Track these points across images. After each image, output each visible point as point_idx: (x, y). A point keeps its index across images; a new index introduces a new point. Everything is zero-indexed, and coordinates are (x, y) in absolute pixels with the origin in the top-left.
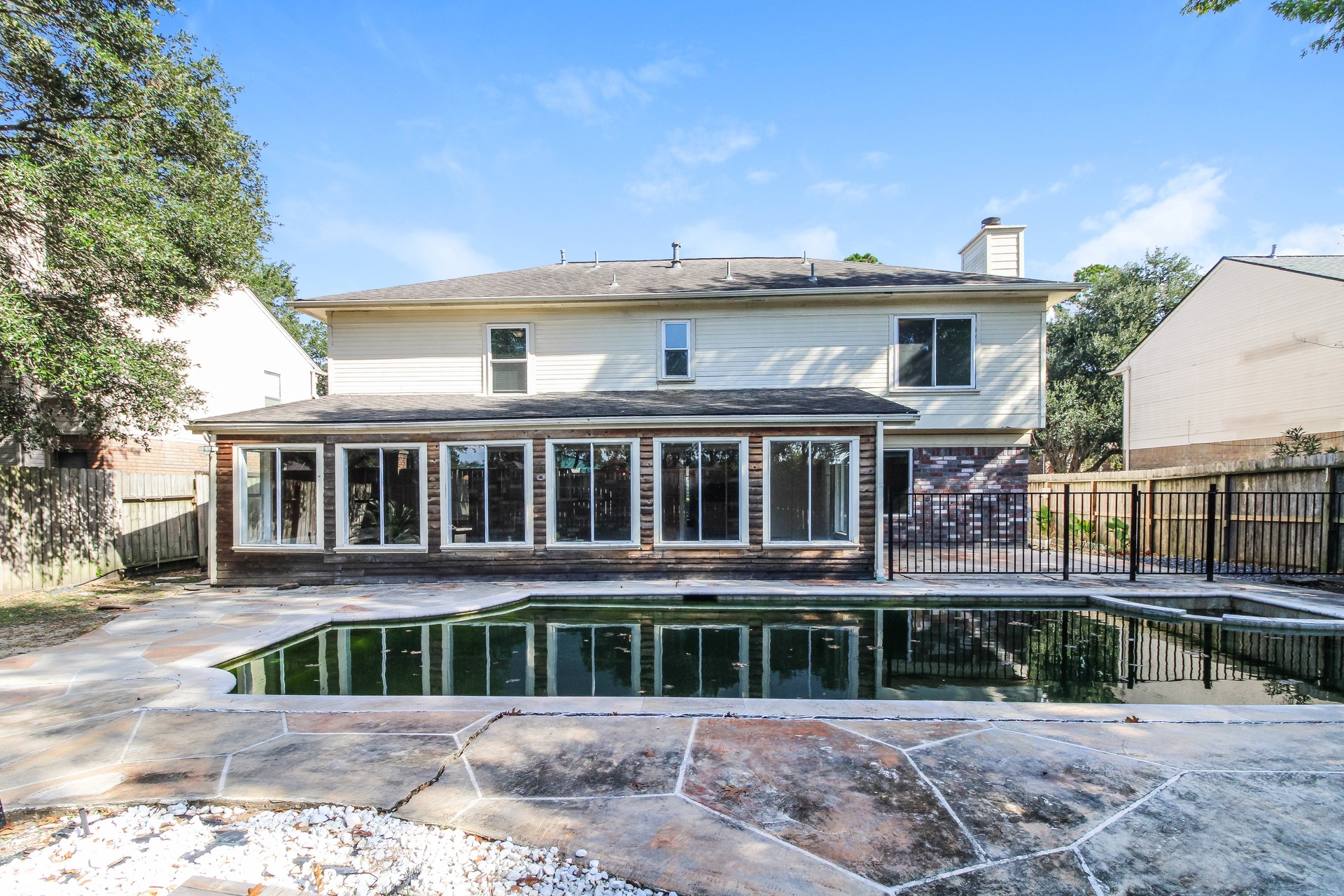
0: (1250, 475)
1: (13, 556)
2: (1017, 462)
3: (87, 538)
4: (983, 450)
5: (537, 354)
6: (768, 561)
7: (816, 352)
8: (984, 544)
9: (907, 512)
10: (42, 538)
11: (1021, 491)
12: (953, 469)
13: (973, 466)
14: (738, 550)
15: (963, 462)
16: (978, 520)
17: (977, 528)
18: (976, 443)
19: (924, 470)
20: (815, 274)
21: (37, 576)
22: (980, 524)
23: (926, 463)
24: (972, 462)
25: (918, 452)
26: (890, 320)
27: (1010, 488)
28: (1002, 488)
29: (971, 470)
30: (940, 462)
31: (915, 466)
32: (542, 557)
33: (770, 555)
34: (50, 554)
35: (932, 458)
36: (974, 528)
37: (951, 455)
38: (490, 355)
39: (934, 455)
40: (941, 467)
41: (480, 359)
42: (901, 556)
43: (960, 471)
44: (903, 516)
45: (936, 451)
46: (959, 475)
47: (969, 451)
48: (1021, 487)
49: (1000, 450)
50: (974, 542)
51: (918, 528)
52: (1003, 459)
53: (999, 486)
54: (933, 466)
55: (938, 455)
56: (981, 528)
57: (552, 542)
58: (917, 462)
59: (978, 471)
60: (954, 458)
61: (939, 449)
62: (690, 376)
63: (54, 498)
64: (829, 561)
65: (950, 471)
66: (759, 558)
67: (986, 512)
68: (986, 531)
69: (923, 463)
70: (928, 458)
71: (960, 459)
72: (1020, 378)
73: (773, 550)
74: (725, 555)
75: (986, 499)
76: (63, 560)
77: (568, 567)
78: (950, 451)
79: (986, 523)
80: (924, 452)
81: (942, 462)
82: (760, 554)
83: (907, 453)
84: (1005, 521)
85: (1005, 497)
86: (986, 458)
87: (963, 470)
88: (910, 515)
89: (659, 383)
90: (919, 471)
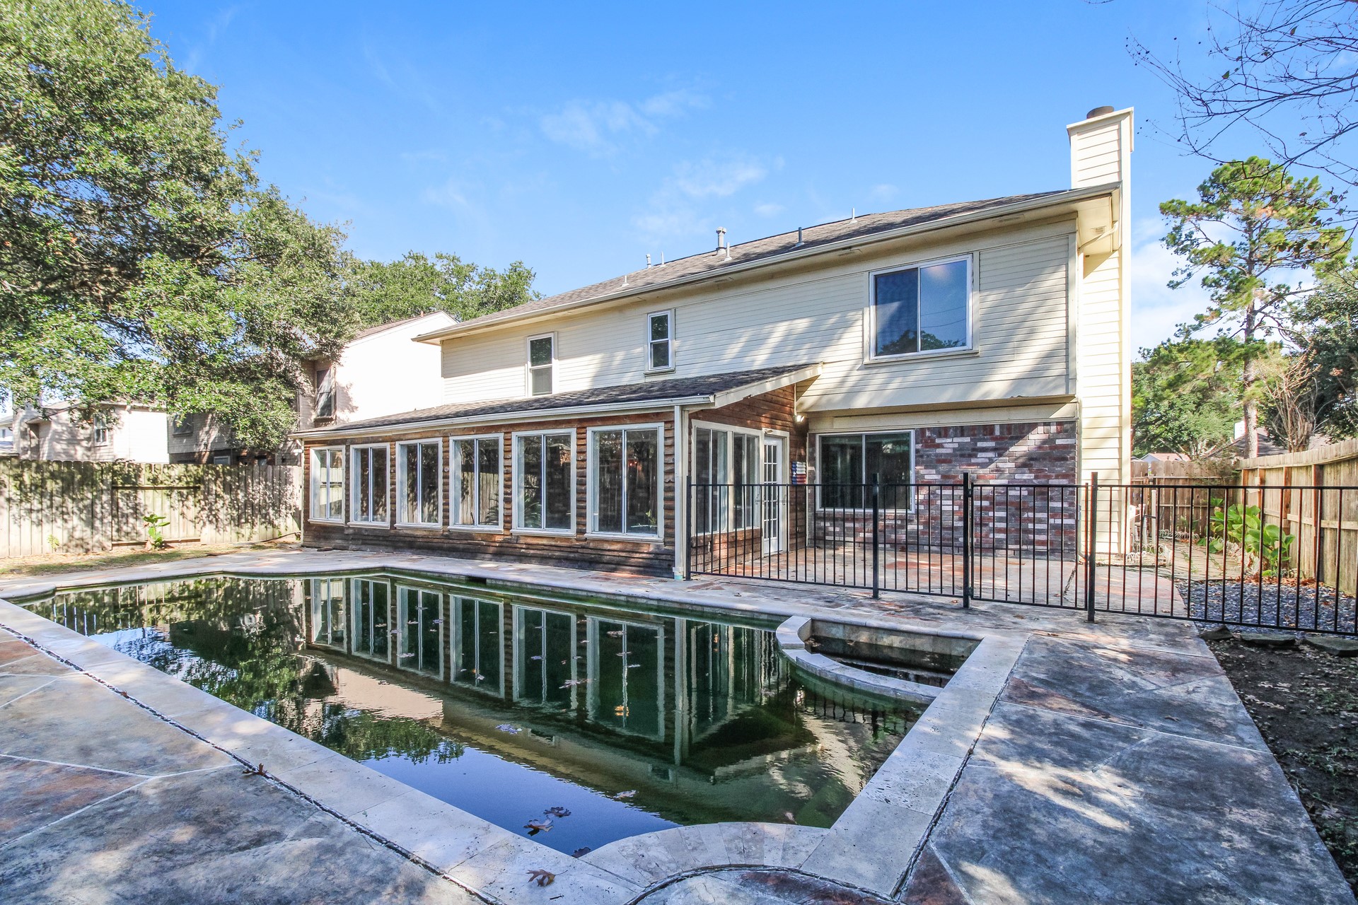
1: (217, 520)
2: (1059, 442)
3: (271, 511)
4: (1007, 428)
5: (559, 358)
6: (590, 551)
7: (781, 329)
8: (1010, 553)
9: (907, 507)
10: (238, 510)
11: (1064, 482)
12: (966, 454)
13: (994, 449)
14: (567, 539)
15: (980, 444)
16: (1000, 520)
17: (1000, 531)
18: (997, 418)
19: (928, 456)
20: (803, 239)
21: (234, 535)
22: (1003, 525)
23: (929, 447)
24: (992, 444)
25: (920, 432)
26: (862, 279)
27: (1049, 477)
28: (1036, 477)
29: (991, 455)
30: (949, 445)
31: (917, 451)
32: (447, 537)
33: (591, 545)
34: (243, 521)
35: (938, 441)
36: (994, 530)
37: (962, 435)
38: (529, 363)
39: (940, 436)
40: (950, 451)
43: (976, 456)
44: (901, 512)
45: (943, 432)
46: (973, 460)
47: (988, 430)
48: (1064, 476)
49: (1033, 426)
50: (994, 549)
51: (921, 527)
52: (1035, 438)
53: (1032, 476)
54: (939, 451)
55: (946, 436)
56: (1006, 531)
58: (919, 446)
59: (1000, 455)
60: (967, 440)
61: (946, 429)
62: (671, 366)
63: (246, 486)
64: (637, 555)
65: (962, 456)
66: (583, 547)
67: (1012, 509)
68: (1012, 535)
69: (926, 447)
70: (933, 441)
71: (975, 441)
72: (1025, 331)
73: (594, 540)
74: (559, 543)
75: (1011, 493)
76: (253, 525)
77: (461, 546)
78: (961, 431)
79: (1013, 525)
80: (928, 434)
81: (951, 446)
82: (583, 543)
83: (909, 434)
84: (1040, 523)
85: (1041, 491)
86: (1012, 438)
87: (980, 455)
88: (912, 511)
89: (647, 375)
90: (922, 456)
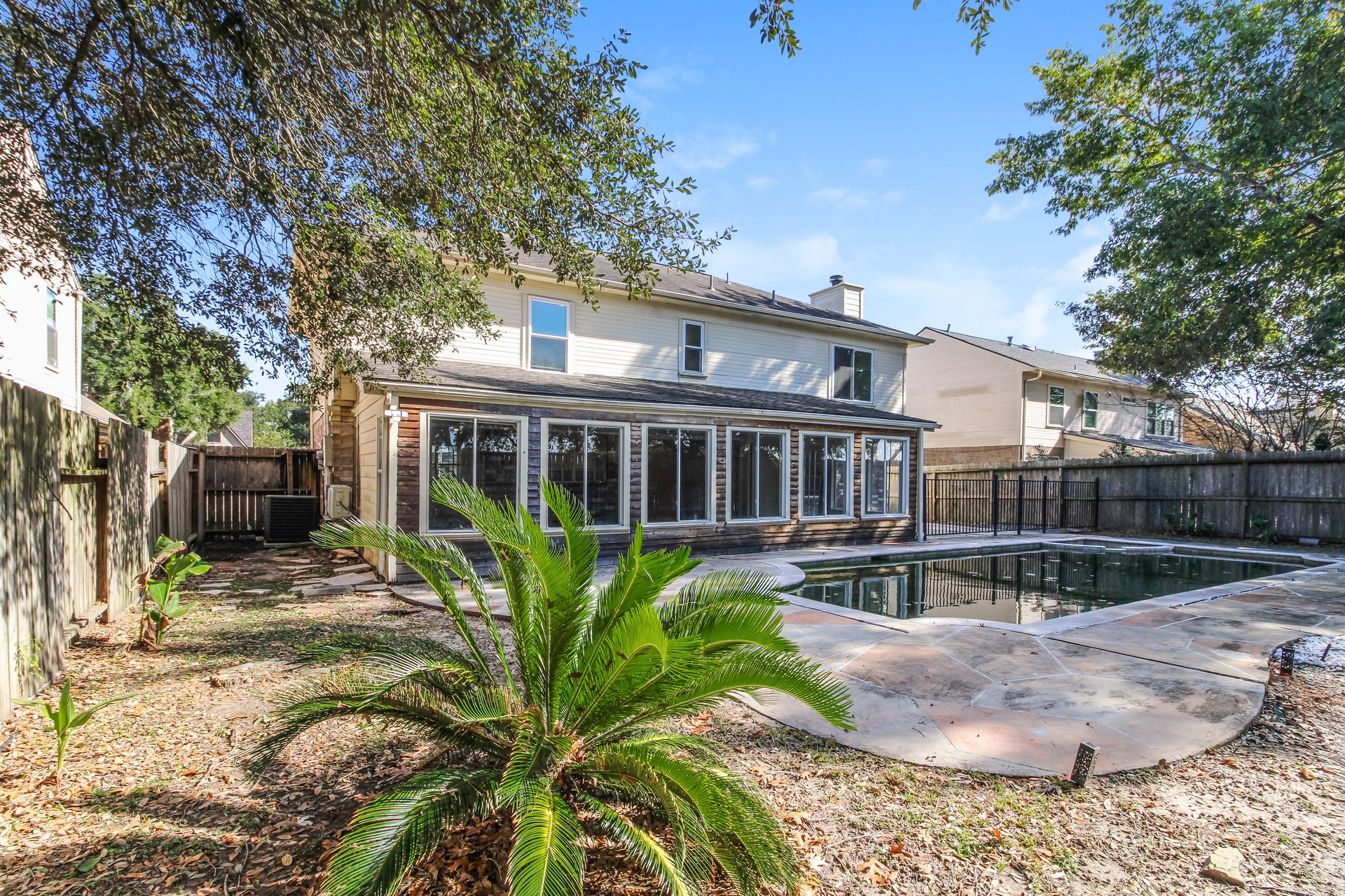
0: (1008, 471)
5: (577, 334)
6: (863, 530)
14: (847, 522)
26: (829, 346)
32: (724, 532)
33: (865, 525)
38: (530, 328)
41: (518, 331)
42: (932, 527)
57: (730, 521)
62: (703, 372)
64: (894, 529)
66: (859, 528)
72: (893, 399)
73: (866, 521)
74: (840, 526)
77: (740, 541)
82: (859, 525)
89: (681, 376)
